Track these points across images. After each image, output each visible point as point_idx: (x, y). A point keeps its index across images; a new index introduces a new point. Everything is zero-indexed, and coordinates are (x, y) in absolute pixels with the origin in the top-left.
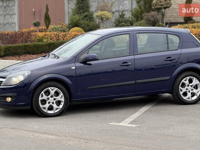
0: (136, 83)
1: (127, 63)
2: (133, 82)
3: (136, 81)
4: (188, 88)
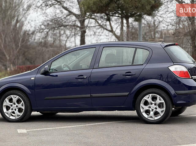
0: (91, 97)
1: (82, 76)
2: (89, 95)
3: (91, 95)
4: (151, 106)
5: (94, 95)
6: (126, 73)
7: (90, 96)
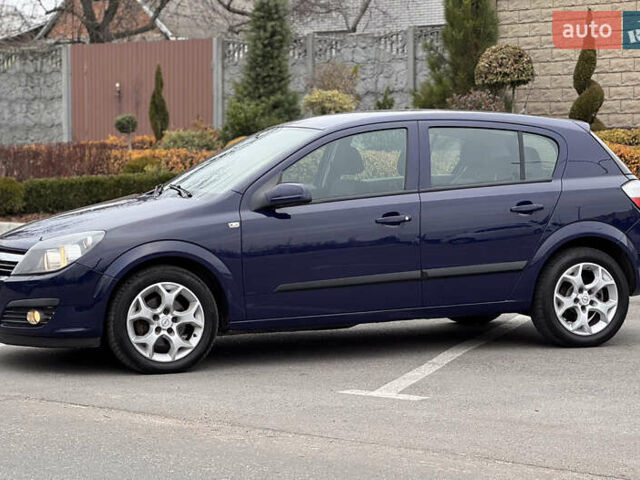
0: (424, 278)
2: (416, 274)
3: (424, 271)
4: (580, 296)
5: (431, 272)
6: (518, 205)
7: (419, 276)
